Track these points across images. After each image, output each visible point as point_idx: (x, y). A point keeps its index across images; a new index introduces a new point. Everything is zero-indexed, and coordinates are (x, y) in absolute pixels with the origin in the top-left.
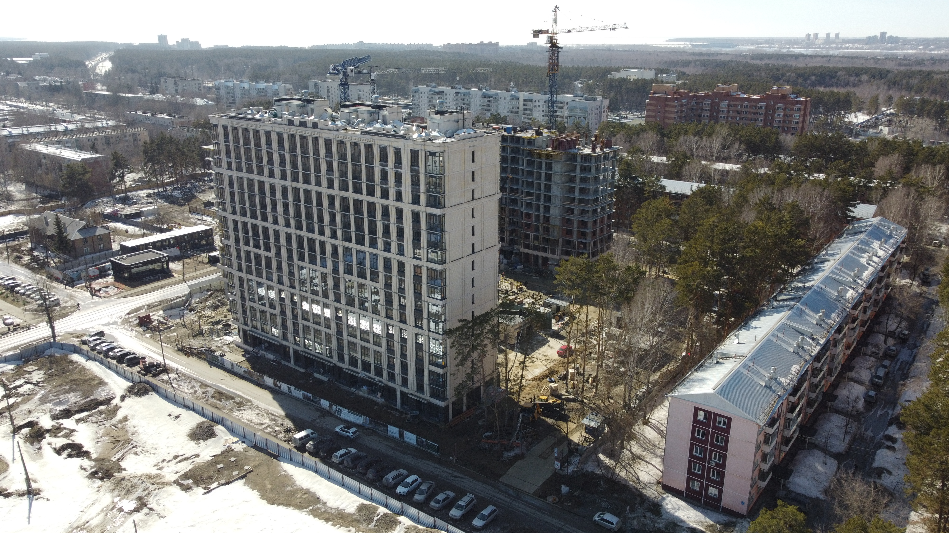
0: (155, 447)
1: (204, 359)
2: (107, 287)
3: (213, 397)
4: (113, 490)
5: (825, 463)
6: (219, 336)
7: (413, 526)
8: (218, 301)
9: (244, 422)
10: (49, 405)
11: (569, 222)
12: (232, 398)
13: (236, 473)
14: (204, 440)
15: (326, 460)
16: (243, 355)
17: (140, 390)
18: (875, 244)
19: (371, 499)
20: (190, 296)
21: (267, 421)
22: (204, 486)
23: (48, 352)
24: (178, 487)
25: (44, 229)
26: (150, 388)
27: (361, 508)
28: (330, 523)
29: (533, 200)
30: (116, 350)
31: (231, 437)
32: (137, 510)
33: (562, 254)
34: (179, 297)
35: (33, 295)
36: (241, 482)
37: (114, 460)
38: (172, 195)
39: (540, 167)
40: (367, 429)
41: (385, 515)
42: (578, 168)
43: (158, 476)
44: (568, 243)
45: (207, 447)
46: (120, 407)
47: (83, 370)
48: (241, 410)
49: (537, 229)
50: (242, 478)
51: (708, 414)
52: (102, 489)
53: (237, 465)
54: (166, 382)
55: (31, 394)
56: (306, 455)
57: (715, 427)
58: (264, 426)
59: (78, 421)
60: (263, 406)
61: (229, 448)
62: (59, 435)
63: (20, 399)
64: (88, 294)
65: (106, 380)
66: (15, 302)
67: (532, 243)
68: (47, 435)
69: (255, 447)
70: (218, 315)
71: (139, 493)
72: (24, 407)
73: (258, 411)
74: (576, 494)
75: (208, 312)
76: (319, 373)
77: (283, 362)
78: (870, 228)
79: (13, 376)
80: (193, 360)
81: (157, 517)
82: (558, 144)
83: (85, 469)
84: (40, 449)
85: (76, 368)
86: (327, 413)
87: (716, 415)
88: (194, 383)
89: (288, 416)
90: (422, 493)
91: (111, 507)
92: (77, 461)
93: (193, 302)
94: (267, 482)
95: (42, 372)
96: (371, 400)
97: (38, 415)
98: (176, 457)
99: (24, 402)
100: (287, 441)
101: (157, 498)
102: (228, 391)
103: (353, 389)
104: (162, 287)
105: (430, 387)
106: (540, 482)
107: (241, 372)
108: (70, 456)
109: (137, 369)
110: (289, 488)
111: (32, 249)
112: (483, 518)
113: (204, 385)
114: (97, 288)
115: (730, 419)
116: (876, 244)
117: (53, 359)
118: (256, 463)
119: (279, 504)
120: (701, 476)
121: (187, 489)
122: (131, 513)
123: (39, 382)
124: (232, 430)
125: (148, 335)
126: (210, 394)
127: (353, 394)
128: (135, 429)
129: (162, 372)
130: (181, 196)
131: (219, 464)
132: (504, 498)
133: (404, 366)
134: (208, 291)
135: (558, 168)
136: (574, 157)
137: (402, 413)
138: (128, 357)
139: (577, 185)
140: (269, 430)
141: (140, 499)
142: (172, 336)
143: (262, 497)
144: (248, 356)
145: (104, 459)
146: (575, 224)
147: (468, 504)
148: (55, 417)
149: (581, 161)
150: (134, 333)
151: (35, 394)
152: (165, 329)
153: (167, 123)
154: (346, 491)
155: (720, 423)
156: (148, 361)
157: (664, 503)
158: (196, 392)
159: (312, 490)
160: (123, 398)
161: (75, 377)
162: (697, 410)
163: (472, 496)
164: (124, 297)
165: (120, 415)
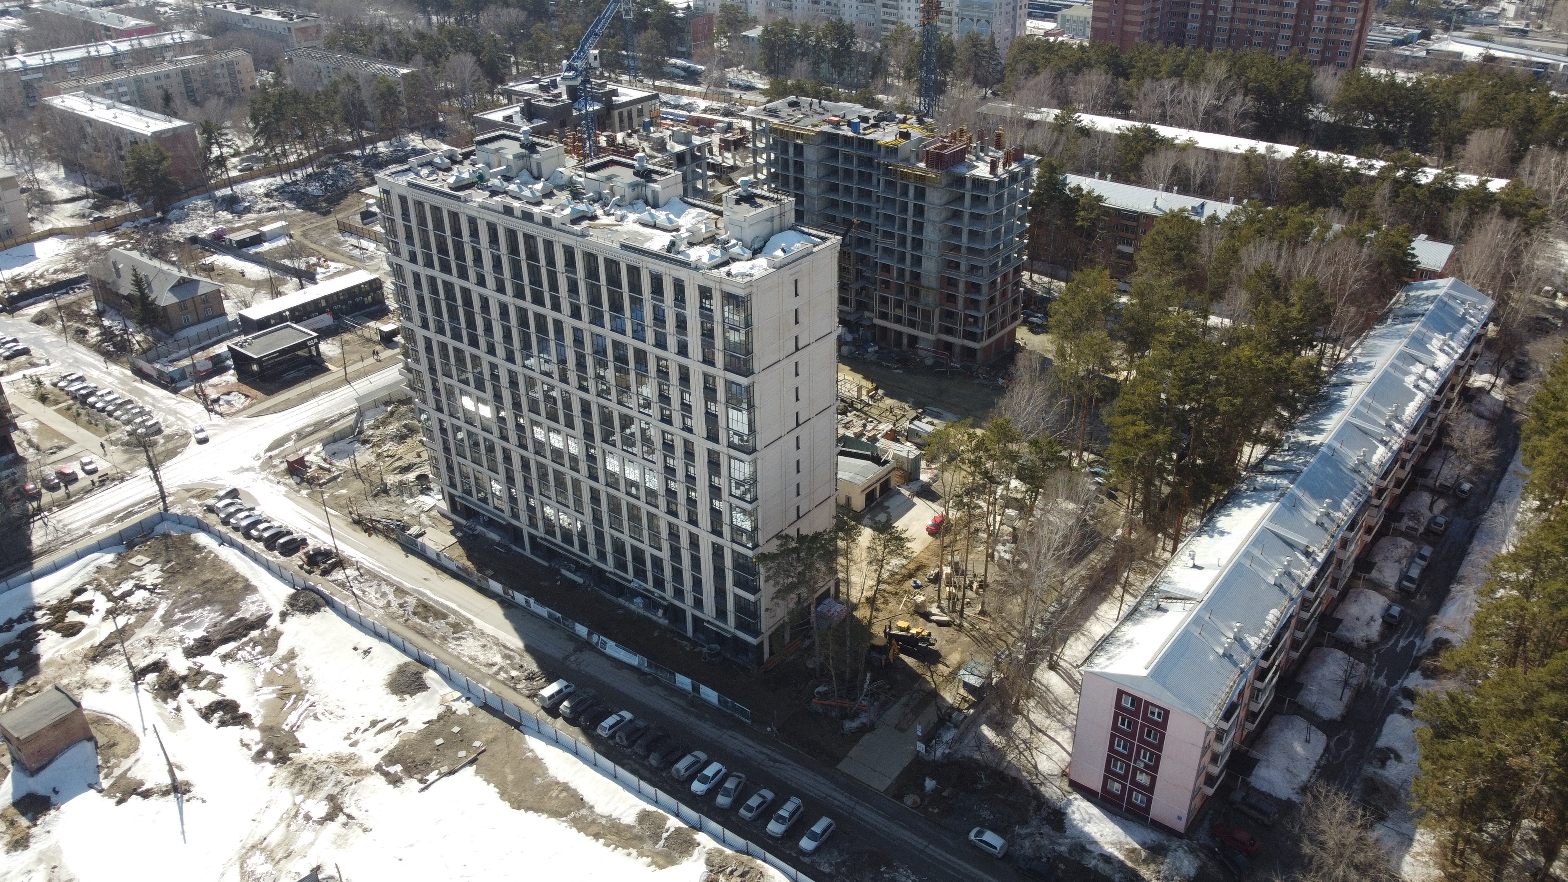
0: (341, 705)
1: (395, 540)
2: (228, 394)
3: (415, 614)
4: (292, 784)
5: (1308, 741)
6: (412, 496)
7: (718, 850)
8: (405, 426)
9: (465, 663)
10: (178, 629)
11: (952, 283)
12: (445, 616)
13: (462, 754)
14: (412, 694)
15: (589, 732)
16: (453, 533)
17: (308, 603)
18: (1434, 342)
19: (656, 803)
20: (361, 413)
21: (498, 659)
22: (419, 776)
23: (160, 529)
24: (383, 778)
25: (114, 283)
26: (321, 601)
27: (644, 817)
28: (602, 841)
29: (893, 244)
30: (261, 526)
31: (449, 689)
32: (330, 817)
33: (940, 332)
34: (343, 416)
35: (118, 413)
36: (471, 770)
37: (287, 728)
38: (306, 193)
39: (905, 193)
40: (645, 674)
41: (678, 830)
42: (968, 199)
43: (352, 758)
44: (949, 315)
45: (417, 706)
46: (281, 634)
47: (217, 564)
48: (459, 638)
49: (900, 290)
50: (471, 762)
51: (1136, 700)
52: (277, 782)
53: (462, 740)
54: (342, 585)
55: (149, 609)
56: (560, 721)
57: (1145, 718)
58: (495, 669)
59: (225, 657)
60: (489, 629)
61: (449, 708)
62: (202, 685)
63: (133, 619)
64: (200, 407)
65: (254, 582)
66: (91, 425)
67: (891, 311)
68: (184, 686)
69: (486, 707)
70: (406, 452)
71: (328, 788)
72: (142, 634)
73: (483, 641)
74: (945, 794)
75: (389, 447)
76: (569, 570)
77: (514, 547)
78: (1431, 307)
79: (116, 575)
80: (377, 541)
81: (360, 830)
82: (936, 160)
83: (247, 746)
84: (178, 709)
85: (206, 558)
86: (584, 645)
87: (1147, 704)
88: (385, 588)
89: (529, 649)
90: (727, 793)
91: (293, 813)
92: (234, 732)
93: (365, 425)
94: (508, 770)
95: (157, 566)
96: (649, 620)
97: (165, 649)
98: (374, 724)
99: (141, 623)
100: (532, 696)
101: (355, 797)
102: (436, 602)
103: (621, 601)
104: (314, 394)
105: (736, 616)
106: (895, 771)
107: (452, 566)
108: (223, 723)
109: (297, 559)
110: (539, 780)
111: (100, 314)
112: (813, 837)
113: (400, 591)
114: (214, 396)
115: (1167, 713)
116: (1436, 342)
117: (169, 542)
118: (490, 736)
119: (527, 809)
120: (1124, 777)
121: (395, 781)
122: (322, 822)
123: (155, 586)
124: (448, 679)
125: (304, 492)
126: (410, 609)
127: (623, 607)
128: (308, 673)
129: (334, 566)
130: (320, 193)
131: (437, 737)
132: (843, 799)
133: (697, 583)
134: (387, 404)
135: (935, 197)
136: (960, 181)
137: (694, 643)
138: (282, 541)
139: (965, 226)
140: (503, 675)
141: (331, 798)
142: (341, 496)
143: (503, 795)
144: (459, 534)
145: (272, 728)
146: (962, 286)
147: (792, 814)
148: (190, 653)
149: (973, 188)
150: (283, 489)
151: (154, 609)
152: (329, 481)
153: (280, 29)
154: (620, 788)
155: (1153, 713)
156: (312, 544)
157: (1069, 811)
158: (389, 604)
159: (573, 785)
160: (284, 616)
161: (208, 576)
162: (1120, 693)
163: (798, 801)
164: (258, 415)
165: (283, 648)
